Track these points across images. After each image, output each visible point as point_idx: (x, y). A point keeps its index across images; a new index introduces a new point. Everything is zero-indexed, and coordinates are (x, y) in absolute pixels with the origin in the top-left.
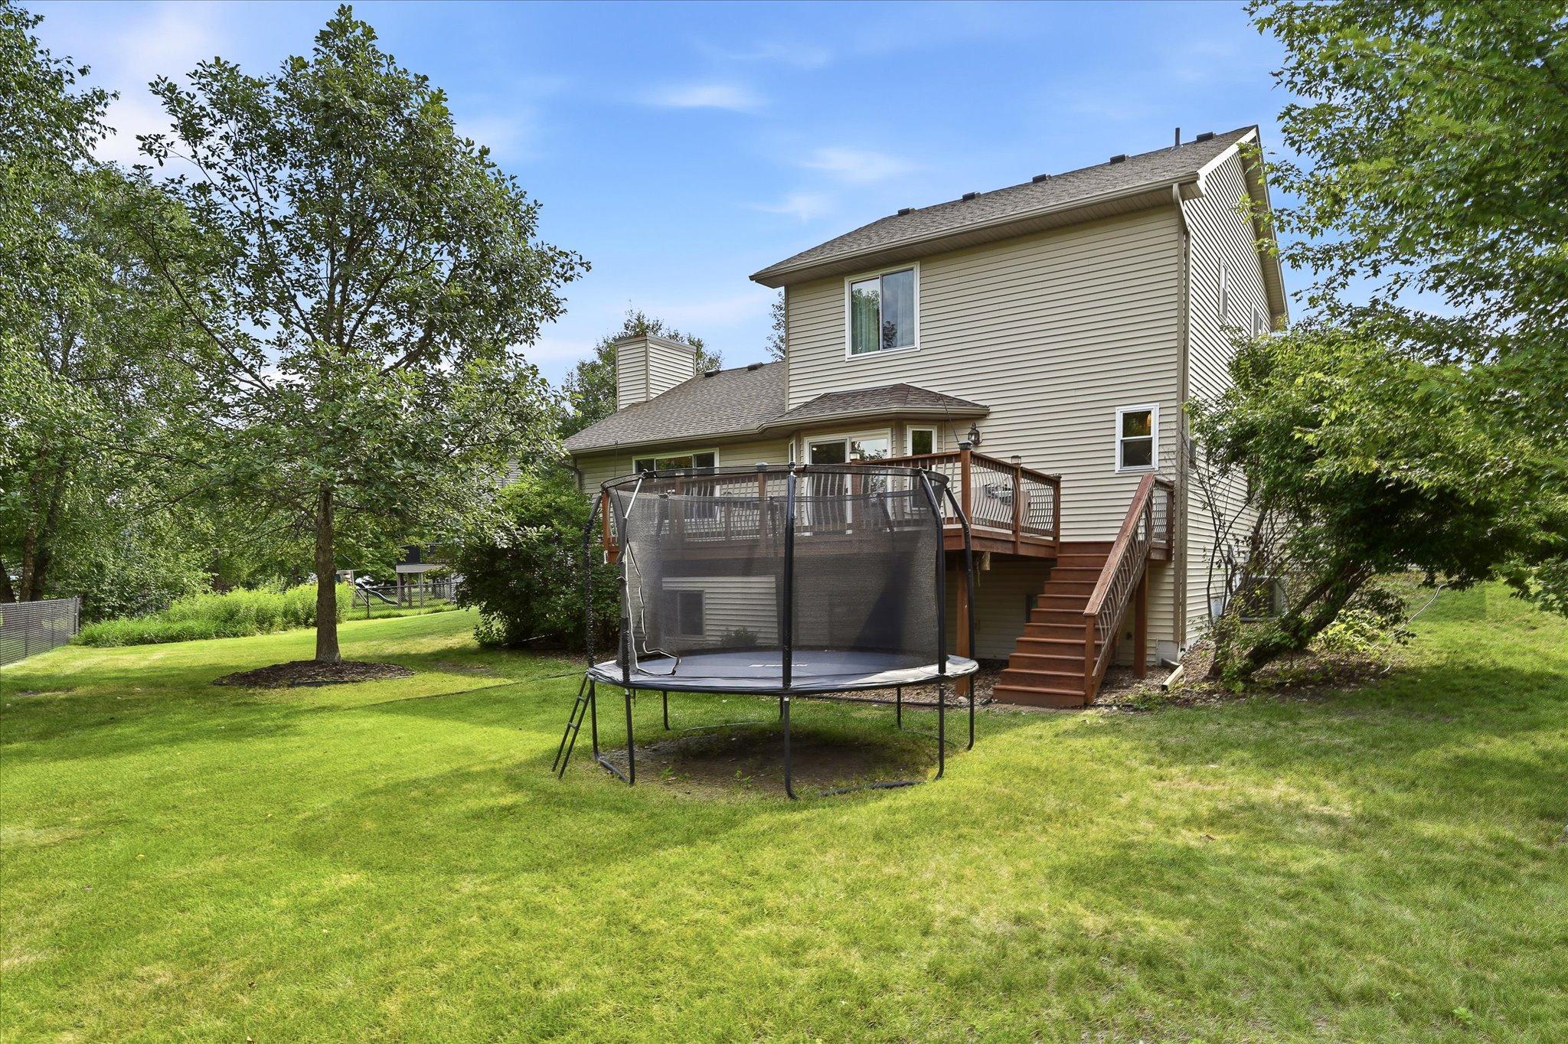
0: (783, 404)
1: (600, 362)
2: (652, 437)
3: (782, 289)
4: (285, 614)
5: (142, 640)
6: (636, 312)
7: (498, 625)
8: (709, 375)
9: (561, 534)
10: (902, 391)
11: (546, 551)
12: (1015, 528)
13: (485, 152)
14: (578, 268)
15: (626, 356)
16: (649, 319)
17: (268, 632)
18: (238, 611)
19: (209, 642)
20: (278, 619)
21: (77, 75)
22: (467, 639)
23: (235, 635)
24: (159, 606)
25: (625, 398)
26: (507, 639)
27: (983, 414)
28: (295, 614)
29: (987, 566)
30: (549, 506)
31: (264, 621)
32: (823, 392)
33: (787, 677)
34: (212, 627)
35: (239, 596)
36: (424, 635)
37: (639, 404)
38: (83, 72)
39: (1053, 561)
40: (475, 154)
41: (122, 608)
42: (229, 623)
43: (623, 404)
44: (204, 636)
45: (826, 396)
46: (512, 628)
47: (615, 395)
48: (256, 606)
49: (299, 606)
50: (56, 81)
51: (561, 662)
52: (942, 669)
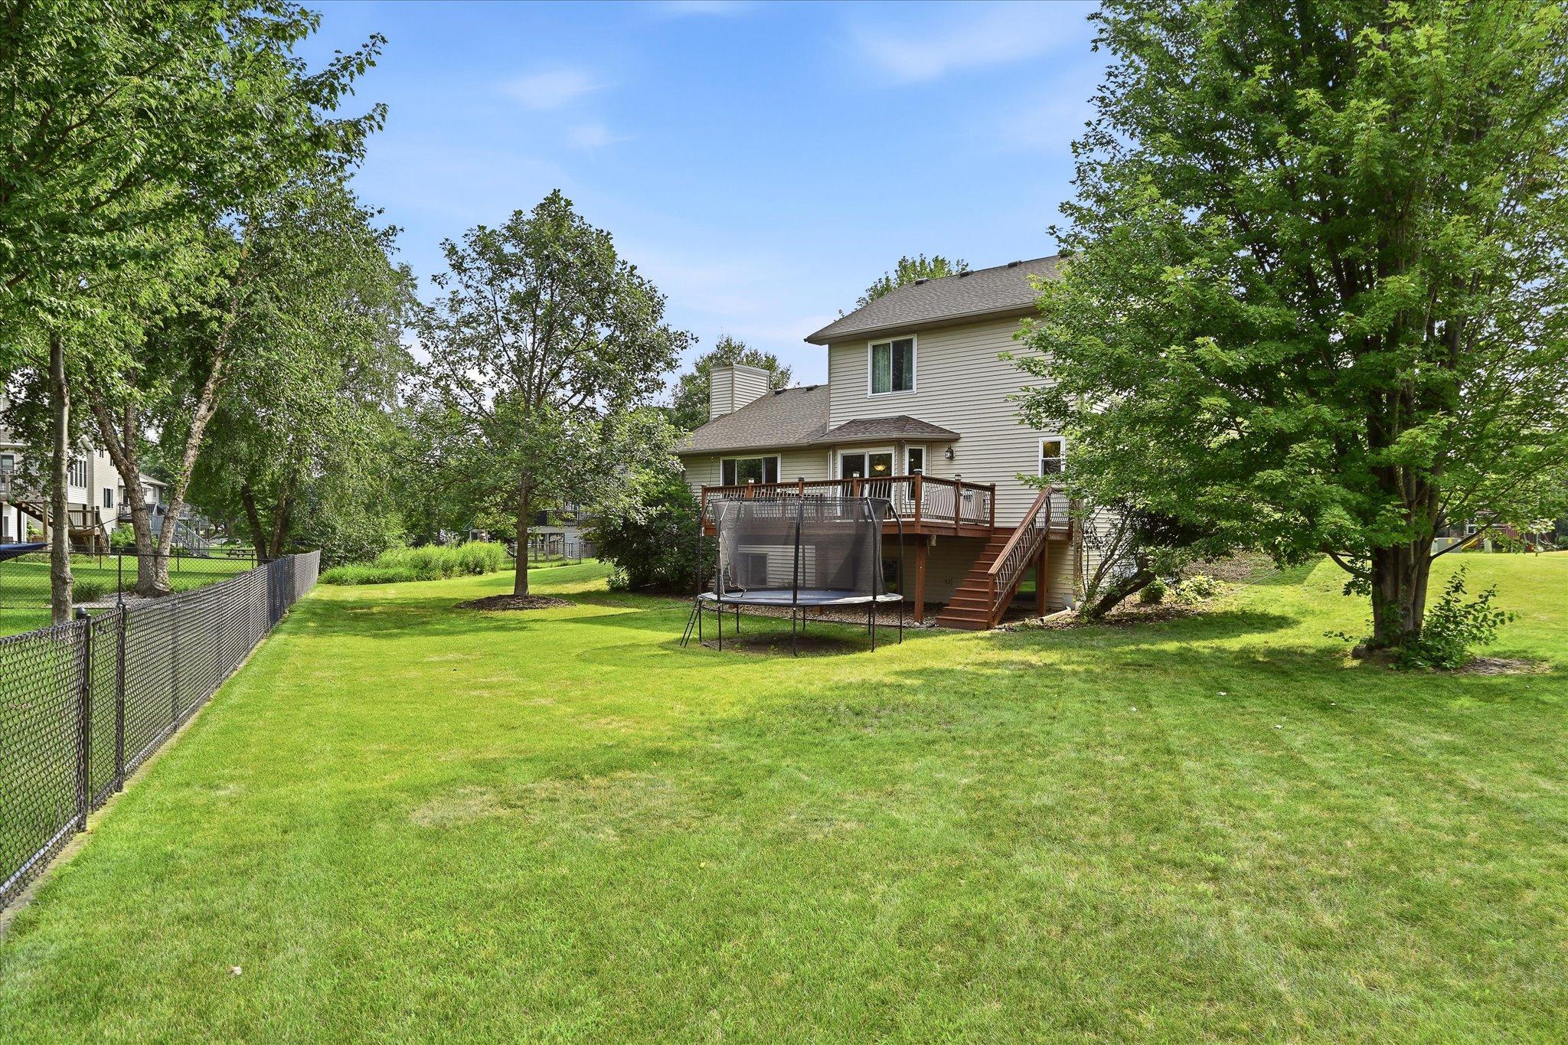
0: (826, 424)
1: (697, 374)
2: (735, 445)
3: (826, 347)
4: (461, 565)
5: (368, 581)
6: (726, 336)
7: (624, 576)
8: (778, 393)
9: (671, 512)
10: (904, 421)
11: (661, 525)
12: (957, 519)
13: (633, 268)
14: (690, 341)
15: (718, 378)
16: (735, 342)
17: (450, 577)
18: (430, 562)
19: (412, 583)
20: (456, 569)
21: (376, 214)
22: (601, 584)
23: (429, 579)
24: (370, 557)
25: (717, 408)
26: (629, 586)
27: (956, 439)
28: (467, 565)
29: (934, 543)
30: (663, 493)
31: (447, 570)
32: (852, 418)
33: (795, 599)
34: (414, 573)
35: (430, 550)
36: (567, 582)
37: (726, 415)
38: (380, 212)
39: (988, 540)
40: (628, 269)
41: (345, 558)
42: (424, 570)
43: (714, 415)
44: (409, 579)
45: (853, 421)
46: (633, 576)
47: (708, 402)
48: (442, 558)
49: (471, 559)
50: (362, 216)
51: (670, 600)
52: (875, 598)
